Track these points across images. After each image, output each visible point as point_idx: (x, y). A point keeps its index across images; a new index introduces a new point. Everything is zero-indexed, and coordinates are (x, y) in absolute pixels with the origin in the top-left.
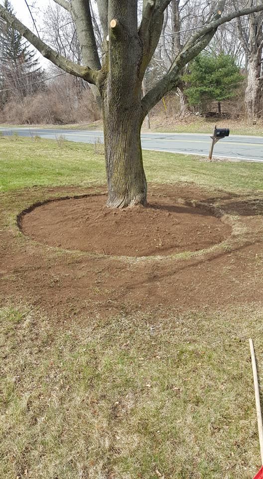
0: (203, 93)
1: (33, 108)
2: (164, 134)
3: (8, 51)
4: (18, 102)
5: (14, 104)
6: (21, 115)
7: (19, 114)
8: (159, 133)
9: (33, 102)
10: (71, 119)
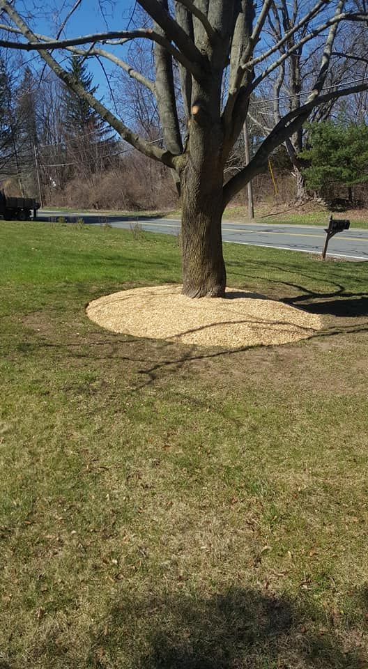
0: (328, 174)
1: (103, 188)
2: (271, 225)
3: (74, 114)
4: (84, 180)
5: (79, 183)
6: (87, 196)
7: (84, 196)
8: (265, 225)
9: (104, 180)
10: (151, 204)
